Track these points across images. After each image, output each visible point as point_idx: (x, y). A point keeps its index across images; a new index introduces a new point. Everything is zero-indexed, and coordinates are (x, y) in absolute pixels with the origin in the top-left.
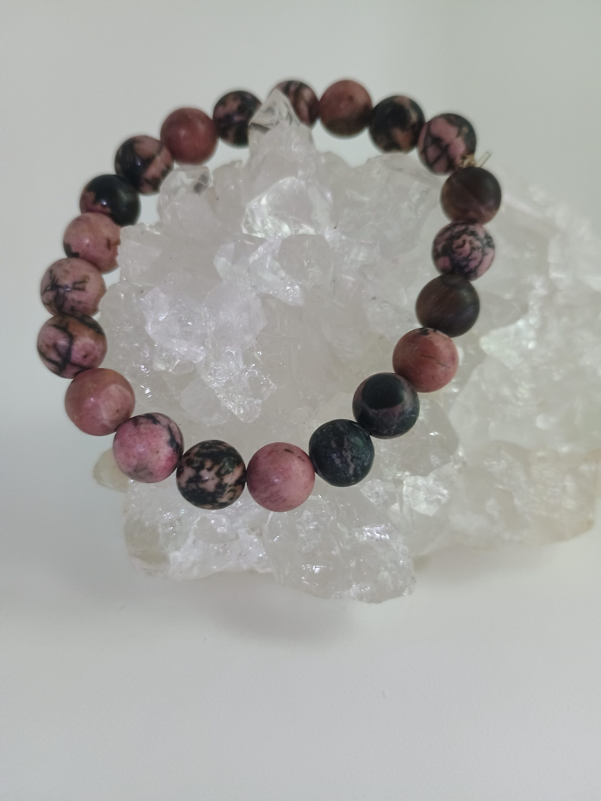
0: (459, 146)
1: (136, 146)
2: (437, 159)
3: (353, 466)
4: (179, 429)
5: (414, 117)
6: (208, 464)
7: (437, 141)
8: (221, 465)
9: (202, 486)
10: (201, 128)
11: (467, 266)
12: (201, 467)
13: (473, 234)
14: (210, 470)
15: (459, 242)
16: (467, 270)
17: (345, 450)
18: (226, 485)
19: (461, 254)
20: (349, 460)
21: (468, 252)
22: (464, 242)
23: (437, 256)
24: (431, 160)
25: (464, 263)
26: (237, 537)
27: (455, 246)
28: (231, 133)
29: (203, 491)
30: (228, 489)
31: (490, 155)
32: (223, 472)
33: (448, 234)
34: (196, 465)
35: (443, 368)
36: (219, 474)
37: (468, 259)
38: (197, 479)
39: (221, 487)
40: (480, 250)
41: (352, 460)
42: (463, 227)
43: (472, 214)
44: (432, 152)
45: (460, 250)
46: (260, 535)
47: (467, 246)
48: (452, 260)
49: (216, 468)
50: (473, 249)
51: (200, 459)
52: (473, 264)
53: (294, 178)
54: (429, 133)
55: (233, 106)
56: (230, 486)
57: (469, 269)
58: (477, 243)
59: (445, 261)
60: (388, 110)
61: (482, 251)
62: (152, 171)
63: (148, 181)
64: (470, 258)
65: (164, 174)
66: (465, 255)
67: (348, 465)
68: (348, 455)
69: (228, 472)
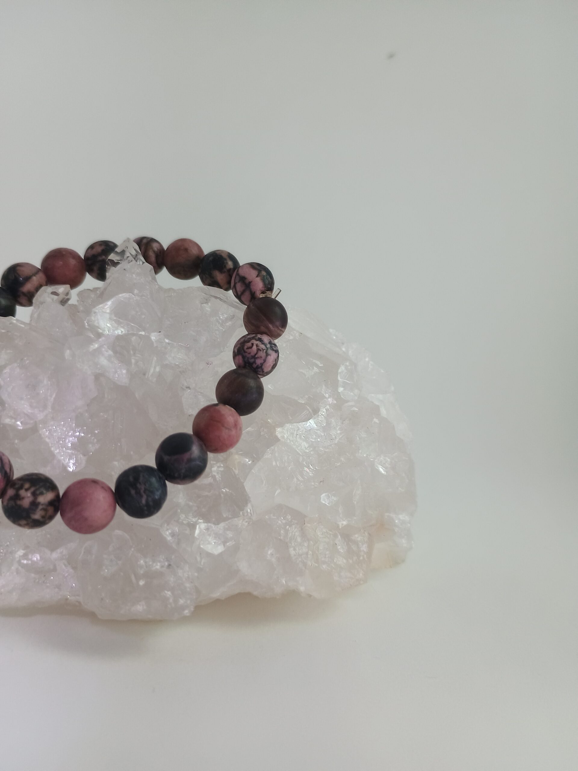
0: (258, 285)
1: (18, 268)
2: (243, 293)
3: (145, 497)
4: (9, 462)
5: (230, 264)
6: (27, 486)
7: (243, 279)
8: (38, 487)
9: (19, 502)
10: (72, 262)
11: (255, 362)
12: (21, 487)
13: (260, 340)
14: (27, 490)
15: (249, 344)
16: (255, 366)
17: (140, 483)
18: (39, 503)
19: (249, 353)
20: (142, 491)
21: (255, 352)
22: (253, 344)
23: (235, 355)
24: (239, 293)
25: (252, 360)
26: (55, 569)
27: (246, 347)
28: (95, 268)
29: (20, 507)
30: (40, 507)
31: (281, 291)
32: (38, 492)
33: (242, 340)
34: (17, 486)
35: (227, 431)
36: (34, 494)
37: (254, 357)
38: (17, 497)
39: (34, 504)
40: (264, 351)
41: (145, 492)
42: (254, 335)
43: (263, 329)
44: (240, 287)
45: (249, 350)
46: (74, 568)
47: (255, 347)
48: (244, 357)
49: (33, 489)
50: (258, 350)
51: (20, 482)
52: (259, 362)
53: (131, 294)
54: (238, 274)
55: (99, 249)
56: (42, 505)
57: (257, 365)
58: (263, 346)
59: (240, 358)
60: (211, 259)
61: (266, 352)
62: (28, 287)
63: (24, 294)
64: (256, 356)
65: (37, 289)
66: (252, 354)
67: (141, 496)
68: (142, 488)
69: (42, 494)
